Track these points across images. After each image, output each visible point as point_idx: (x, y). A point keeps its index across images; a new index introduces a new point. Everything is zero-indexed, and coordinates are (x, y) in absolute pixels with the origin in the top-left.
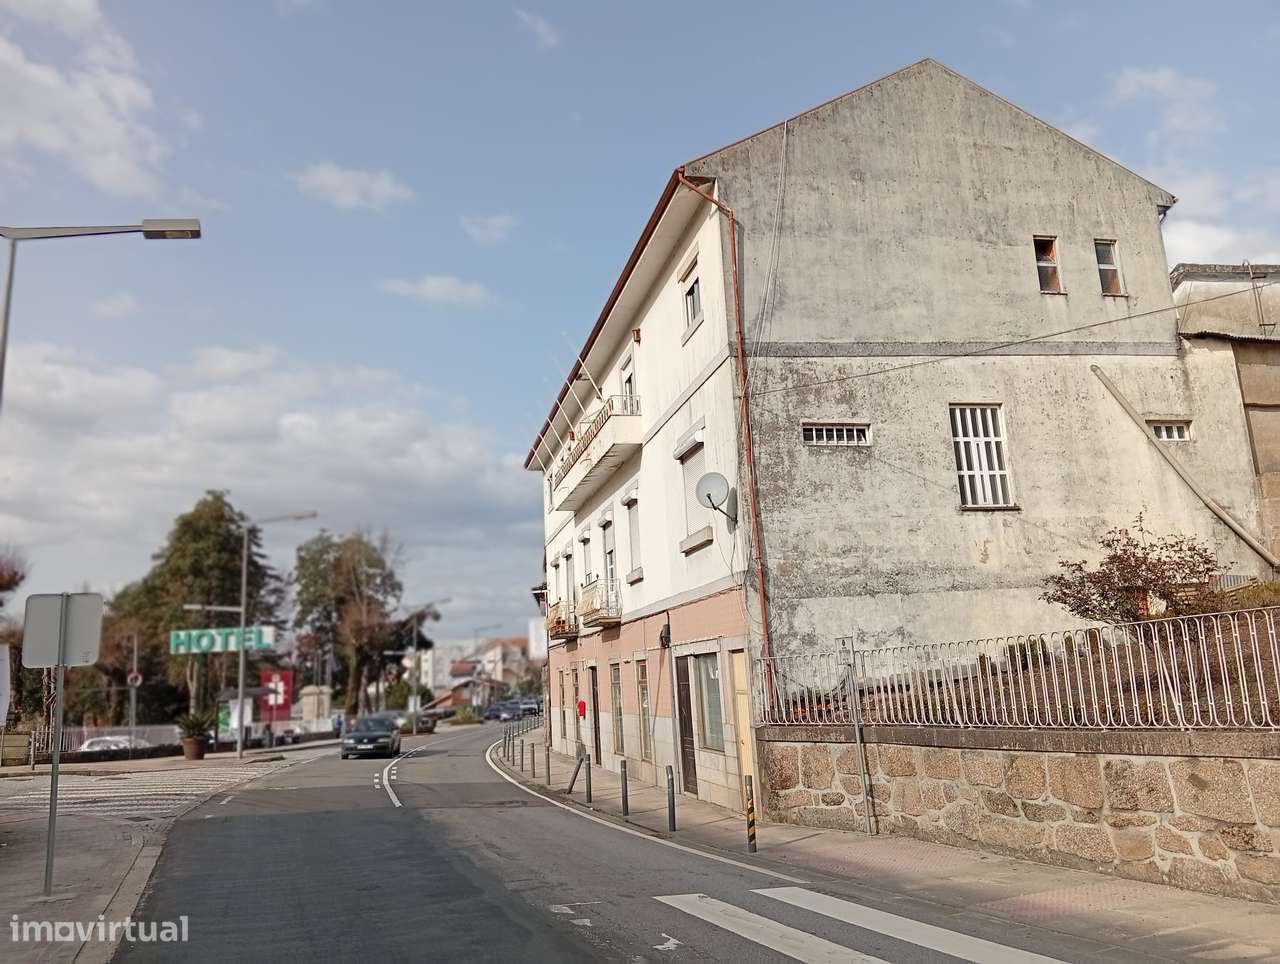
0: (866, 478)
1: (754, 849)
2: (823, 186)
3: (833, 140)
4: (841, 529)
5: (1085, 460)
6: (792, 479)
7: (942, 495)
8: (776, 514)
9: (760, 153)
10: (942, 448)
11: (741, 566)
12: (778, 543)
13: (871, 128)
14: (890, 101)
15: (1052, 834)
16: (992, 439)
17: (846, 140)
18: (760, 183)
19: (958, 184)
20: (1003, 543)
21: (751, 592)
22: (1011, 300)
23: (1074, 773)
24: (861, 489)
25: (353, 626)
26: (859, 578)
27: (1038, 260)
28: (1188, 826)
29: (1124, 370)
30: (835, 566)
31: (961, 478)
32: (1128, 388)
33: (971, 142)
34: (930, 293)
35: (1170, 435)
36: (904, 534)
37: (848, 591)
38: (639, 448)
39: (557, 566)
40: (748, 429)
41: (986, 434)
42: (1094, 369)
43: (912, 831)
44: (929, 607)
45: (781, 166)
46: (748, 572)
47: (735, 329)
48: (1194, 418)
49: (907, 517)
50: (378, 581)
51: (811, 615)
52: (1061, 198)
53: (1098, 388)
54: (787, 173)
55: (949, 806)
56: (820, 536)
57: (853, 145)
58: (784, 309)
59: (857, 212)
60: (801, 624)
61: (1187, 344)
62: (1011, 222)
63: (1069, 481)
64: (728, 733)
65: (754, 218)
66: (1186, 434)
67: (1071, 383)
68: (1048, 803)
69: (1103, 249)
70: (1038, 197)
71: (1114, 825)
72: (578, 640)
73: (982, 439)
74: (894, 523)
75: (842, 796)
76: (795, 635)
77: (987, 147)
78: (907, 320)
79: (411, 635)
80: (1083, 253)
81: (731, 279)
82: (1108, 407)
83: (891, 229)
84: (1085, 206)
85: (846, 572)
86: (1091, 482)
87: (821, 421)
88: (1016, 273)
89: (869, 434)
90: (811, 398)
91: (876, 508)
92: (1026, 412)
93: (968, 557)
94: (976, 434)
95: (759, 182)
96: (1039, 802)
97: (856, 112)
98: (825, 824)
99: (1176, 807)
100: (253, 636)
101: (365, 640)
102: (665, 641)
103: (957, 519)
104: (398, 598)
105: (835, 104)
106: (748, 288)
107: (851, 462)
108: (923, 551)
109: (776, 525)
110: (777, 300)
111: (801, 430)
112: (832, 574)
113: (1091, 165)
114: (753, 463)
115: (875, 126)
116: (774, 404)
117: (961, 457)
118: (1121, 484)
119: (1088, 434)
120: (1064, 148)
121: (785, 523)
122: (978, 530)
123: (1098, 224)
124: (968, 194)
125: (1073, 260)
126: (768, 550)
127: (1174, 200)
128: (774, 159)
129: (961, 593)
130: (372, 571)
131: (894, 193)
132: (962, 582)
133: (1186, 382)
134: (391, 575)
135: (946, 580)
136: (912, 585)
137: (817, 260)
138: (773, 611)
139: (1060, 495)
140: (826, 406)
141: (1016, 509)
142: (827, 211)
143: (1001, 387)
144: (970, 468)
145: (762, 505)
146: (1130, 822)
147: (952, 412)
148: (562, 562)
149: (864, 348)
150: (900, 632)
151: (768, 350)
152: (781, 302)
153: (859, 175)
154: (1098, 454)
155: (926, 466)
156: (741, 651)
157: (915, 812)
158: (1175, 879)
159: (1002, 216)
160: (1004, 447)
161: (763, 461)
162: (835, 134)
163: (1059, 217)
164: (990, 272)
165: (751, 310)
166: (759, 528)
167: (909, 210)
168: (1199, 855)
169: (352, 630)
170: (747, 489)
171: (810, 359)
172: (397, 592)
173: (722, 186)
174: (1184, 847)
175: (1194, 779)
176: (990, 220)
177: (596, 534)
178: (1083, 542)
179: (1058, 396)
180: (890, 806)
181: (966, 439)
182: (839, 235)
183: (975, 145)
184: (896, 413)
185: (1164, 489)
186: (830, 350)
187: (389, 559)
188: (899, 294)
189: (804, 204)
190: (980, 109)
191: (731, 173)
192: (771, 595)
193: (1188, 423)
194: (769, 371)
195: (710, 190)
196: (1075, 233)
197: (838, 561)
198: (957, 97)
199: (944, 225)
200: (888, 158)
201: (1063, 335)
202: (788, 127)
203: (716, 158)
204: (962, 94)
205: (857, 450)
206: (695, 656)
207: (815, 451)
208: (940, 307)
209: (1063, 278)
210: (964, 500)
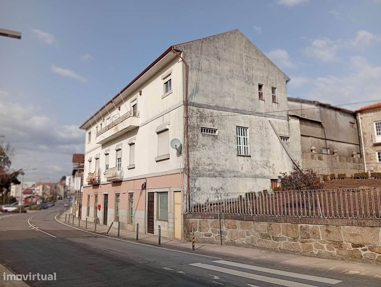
0: (216, 144)
1: (194, 249)
2: (210, 60)
3: (213, 47)
4: (209, 158)
5: (266, 145)
6: (197, 142)
7: (233, 151)
8: (192, 152)
9: (194, 46)
10: (234, 138)
11: (182, 166)
12: (192, 161)
13: (222, 45)
14: (228, 39)
15: (281, 244)
16: (245, 137)
17: (216, 48)
18: (194, 55)
19: (242, 66)
20: (246, 165)
21: (185, 175)
22: (252, 100)
23: (290, 228)
24: (214, 147)
26: (212, 172)
27: (259, 90)
28: (324, 242)
29: (276, 123)
30: (207, 168)
32: (277, 127)
34: (234, 95)
35: (284, 141)
36: (224, 161)
37: (209, 176)
38: (138, 127)
39: (90, 161)
40: (187, 127)
42: (269, 121)
44: (229, 182)
45: (199, 52)
46: (184, 169)
47: (185, 97)
48: (290, 137)
49: (225, 156)
51: (201, 182)
52: (265, 75)
53: (270, 126)
54: (201, 54)
55: (247, 237)
56: (203, 160)
57: (218, 49)
58: (198, 93)
59: (218, 69)
60: (197, 184)
61: (290, 118)
62: (254, 79)
63: (262, 150)
64: (170, 215)
65: (192, 65)
66: (288, 140)
67: (264, 124)
68: (281, 236)
69: (273, 89)
70: (260, 73)
71: (302, 242)
72: (100, 186)
73: (243, 137)
74: (222, 158)
75: (211, 234)
76: (195, 188)
77: (250, 57)
78: (228, 101)
79: (13, 179)
80: (269, 90)
81: (185, 82)
82: (272, 131)
83: (226, 75)
84: (270, 78)
85: (209, 171)
86: (267, 151)
87: (205, 127)
88: (254, 93)
89: (217, 132)
90: (203, 120)
91: (218, 153)
92: (254, 131)
93: (238, 168)
94: (242, 135)
95: (193, 55)
96: (278, 236)
97: (219, 40)
98: (205, 242)
99: (321, 237)
102: (144, 187)
103: (236, 158)
105: (214, 36)
106: (189, 86)
107: (212, 139)
108: (228, 166)
109: (192, 156)
110: (197, 90)
111: (200, 129)
112: (206, 171)
113: (273, 67)
114: (188, 137)
115: (224, 45)
116: (194, 121)
117: (238, 141)
119: (267, 138)
120: (267, 61)
121: (195, 155)
122: (241, 161)
123: (273, 83)
124: (244, 69)
125: (267, 91)
126: (190, 163)
127: (289, 80)
128: (198, 49)
129: (236, 178)
131: (227, 65)
132: (237, 175)
133: (289, 127)
135: (233, 174)
136: (225, 175)
137: (207, 81)
138: (190, 180)
139: (260, 154)
140: (207, 123)
141: (250, 156)
142: (210, 67)
143: (248, 123)
144: (240, 144)
145: (189, 149)
146: (307, 241)
147: (237, 128)
148: (94, 160)
149: (217, 108)
150: (221, 188)
151: (194, 105)
152: (197, 91)
153: (219, 58)
154: (269, 144)
155: (230, 143)
156: (180, 191)
157: (235, 239)
158: (319, 256)
159: (252, 77)
160: (248, 139)
161: (190, 137)
162: (213, 45)
163: (264, 79)
164: (248, 92)
165: (190, 92)
166: (188, 156)
167: (230, 71)
168: (326, 250)
170: (185, 144)
171: (204, 109)
173: (184, 54)
174: (322, 248)
175: (327, 231)
176: (249, 77)
177: (112, 152)
178: (264, 167)
179: (261, 127)
180: (227, 237)
181: (239, 136)
182: (213, 75)
183: (247, 56)
184: (224, 127)
185: (282, 154)
186: (209, 107)
188: (226, 94)
190: (249, 46)
191: (186, 51)
192: (190, 176)
193: (288, 138)
194: (193, 111)
195: (180, 54)
196: (267, 84)
197: (207, 167)
198: (244, 42)
199: (238, 76)
200: (226, 55)
201: (263, 111)
202: (202, 41)
203: (183, 45)
204: (245, 41)
205: (214, 136)
206: (158, 192)
207: (204, 135)
208: (236, 99)
209: (264, 96)
210: (238, 153)
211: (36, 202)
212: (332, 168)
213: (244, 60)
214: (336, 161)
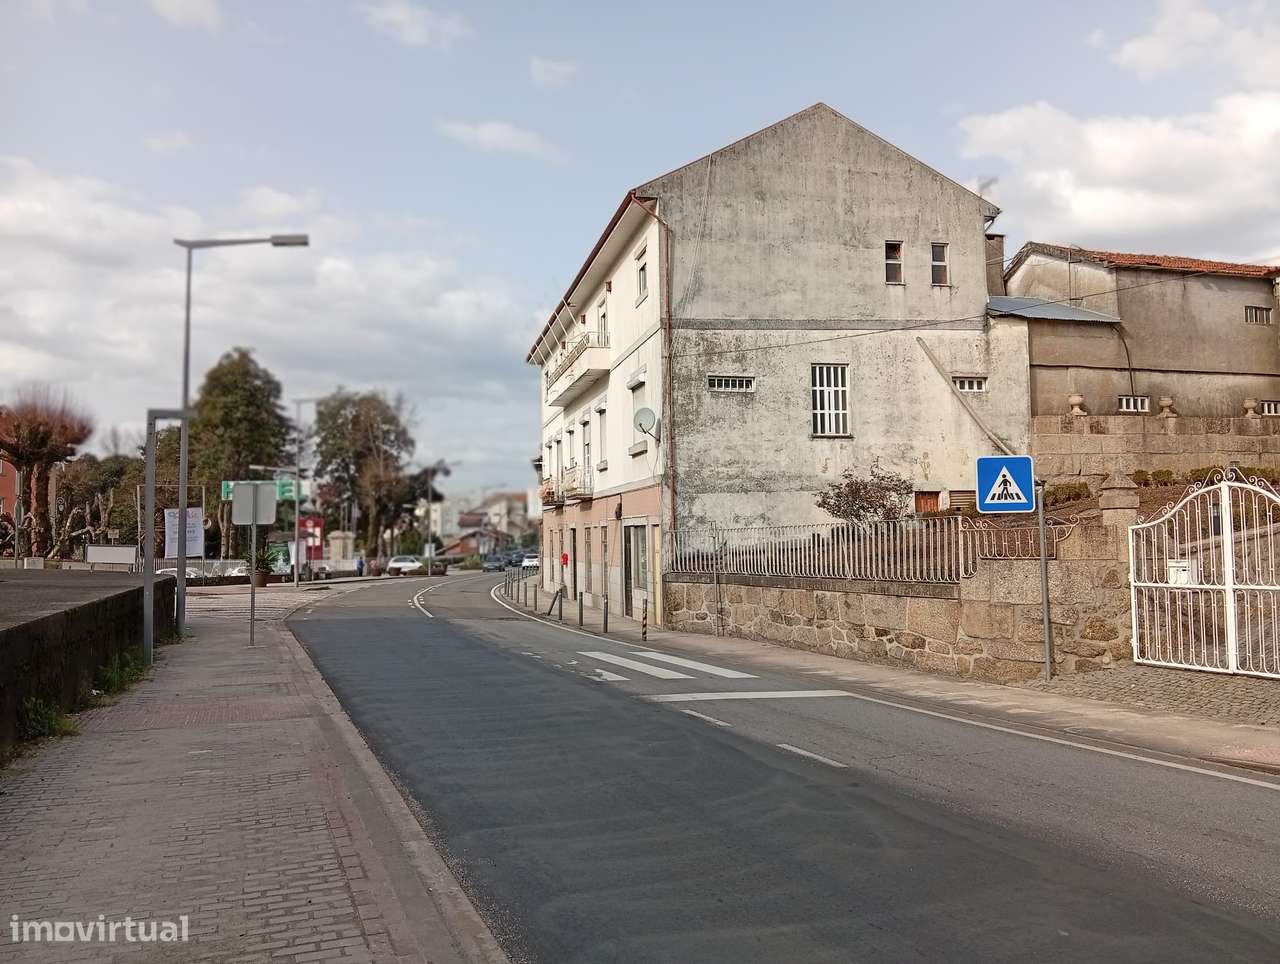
0: (749, 414)
1: (645, 639)
2: (734, 204)
3: (744, 168)
4: (729, 448)
5: (903, 404)
6: (698, 413)
7: (800, 427)
8: (685, 437)
9: (690, 179)
10: (803, 394)
11: (660, 471)
12: (685, 457)
13: (773, 158)
14: (790, 137)
16: (840, 388)
17: (753, 169)
18: (690, 202)
19: (834, 202)
20: (838, 460)
21: (666, 488)
22: (864, 289)
23: (804, 600)
24: (745, 422)
25: (373, 480)
26: (738, 481)
27: (887, 258)
28: (843, 626)
29: (941, 340)
30: (723, 473)
31: (815, 415)
32: (944, 355)
33: (847, 169)
34: (805, 285)
35: (971, 387)
36: (772, 453)
37: (730, 489)
38: (607, 373)
39: (550, 447)
40: (671, 378)
41: (836, 385)
42: (919, 339)
43: (738, 634)
44: (783, 501)
45: (705, 188)
46: (665, 476)
47: (665, 309)
48: (990, 375)
49: (774, 441)
50: (392, 437)
51: (704, 505)
52: (910, 212)
53: (920, 353)
54: (709, 194)
55: (755, 619)
57: (759, 172)
58: (701, 295)
59: (758, 224)
60: (697, 510)
61: (992, 322)
62: (870, 231)
63: (891, 419)
64: (649, 576)
65: (684, 228)
66: (983, 386)
67: (900, 349)
68: (794, 616)
69: (938, 251)
70: (893, 212)
71: (818, 627)
72: (564, 508)
73: (833, 389)
74: (766, 445)
75: (706, 615)
76: (692, 517)
77: (859, 173)
78: (787, 303)
79: (422, 487)
80: (921, 253)
81: (665, 272)
82: (925, 367)
83: (781, 236)
84: (928, 217)
85: (730, 477)
86: (906, 419)
87: (722, 374)
88: (869, 269)
89: (754, 384)
90: (715, 358)
91: (754, 435)
92: (865, 371)
93: (814, 469)
94: (829, 385)
95: (688, 201)
96: (791, 616)
97: (764, 146)
98: (696, 631)
99: (840, 617)
100: (293, 488)
101: (384, 492)
102: (619, 515)
103: (809, 443)
104: (411, 454)
105: (748, 141)
106: (676, 280)
107: (740, 403)
108: (783, 464)
109: (685, 445)
110: (697, 289)
111: (707, 380)
112: (721, 478)
113: (937, 185)
114: (673, 403)
115: (776, 158)
116: (689, 363)
117: (817, 401)
118: (928, 422)
119: (908, 385)
120: (917, 172)
121: (692, 444)
122: (822, 451)
123: (936, 231)
124: (840, 209)
125: (915, 261)
126: (679, 461)
127: (998, 211)
128: (700, 184)
129: (806, 493)
130: (386, 427)
131: (786, 208)
132: (808, 485)
133: (987, 349)
134: (404, 432)
135: (797, 484)
136: (773, 486)
137: (726, 260)
138: (679, 501)
139: (883, 428)
140: (725, 364)
141: (851, 437)
142: (736, 223)
143: (849, 352)
144: (822, 408)
145: (676, 431)
146: (823, 625)
147: (814, 369)
148: (554, 445)
149: (755, 323)
150: (763, 517)
151: (688, 324)
152: (699, 290)
153: (761, 196)
154: (913, 400)
155: (791, 407)
156: (657, 525)
157: (741, 623)
158: (838, 653)
159: (864, 226)
160: (848, 394)
161: (680, 402)
162: (746, 164)
163: (907, 226)
164: (850, 269)
165: (677, 296)
166: (673, 447)
167: (796, 223)
169: (371, 484)
170: (668, 421)
171: (717, 331)
172: (410, 448)
173: (662, 204)
174: (841, 637)
175: (846, 603)
176: (854, 229)
177: (578, 429)
178: (895, 460)
179: (890, 360)
180: (730, 620)
182: (743, 241)
183: (849, 171)
184: (774, 370)
185: (959, 425)
186: (731, 325)
187: (404, 418)
188: (782, 284)
189: (720, 218)
190: (856, 143)
191: (669, 194)
192: (678, 491)
193: (985, 379)
194: (687, 339)
195: (653, 208)
196: (917, 239)
197: (725, 470)
198: (840, 134)
199: (821, 233)
200: (784, 182)
201: (898, 315)
202: (711, 160)
203: (659, 183)
204: (844, 131)
205: (745, 394)
206: (636, 527)
207: (716, 395)
208: (811, 294)
209: (905, 274)
210: (815, 430)
211: (478, 549)
212: (1146, 454)
213: (840, 185)
214: (1163, 432)
